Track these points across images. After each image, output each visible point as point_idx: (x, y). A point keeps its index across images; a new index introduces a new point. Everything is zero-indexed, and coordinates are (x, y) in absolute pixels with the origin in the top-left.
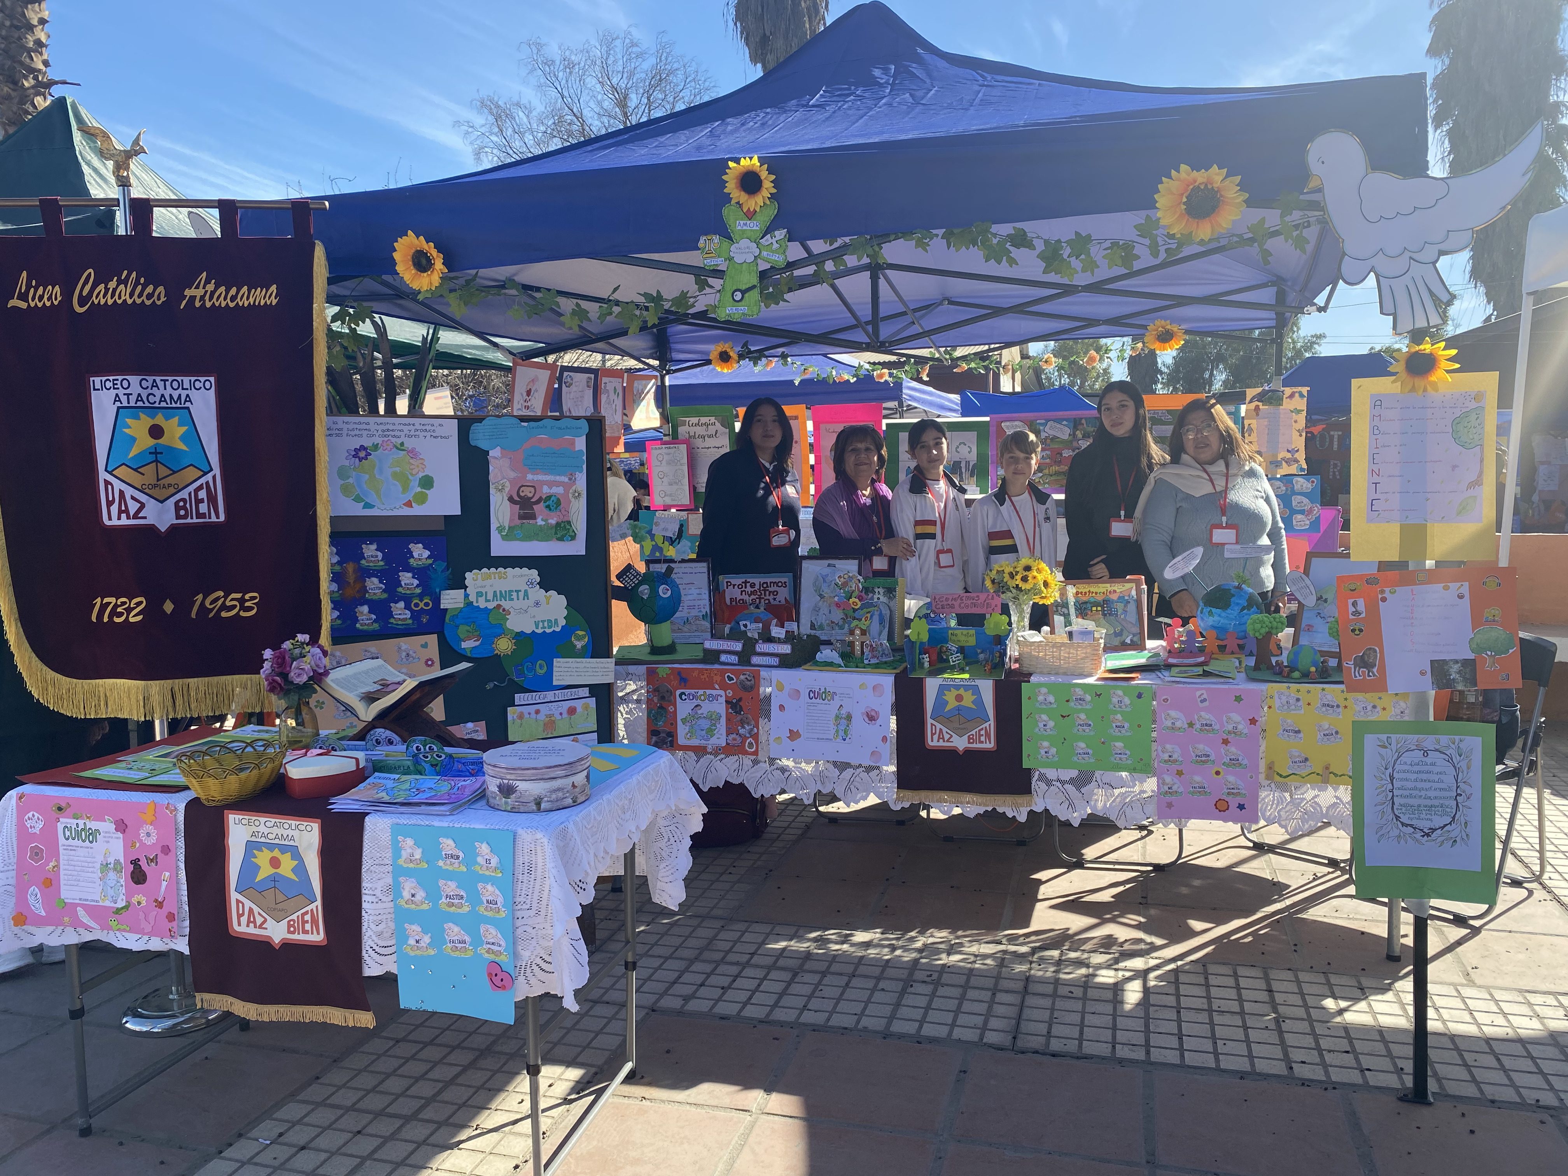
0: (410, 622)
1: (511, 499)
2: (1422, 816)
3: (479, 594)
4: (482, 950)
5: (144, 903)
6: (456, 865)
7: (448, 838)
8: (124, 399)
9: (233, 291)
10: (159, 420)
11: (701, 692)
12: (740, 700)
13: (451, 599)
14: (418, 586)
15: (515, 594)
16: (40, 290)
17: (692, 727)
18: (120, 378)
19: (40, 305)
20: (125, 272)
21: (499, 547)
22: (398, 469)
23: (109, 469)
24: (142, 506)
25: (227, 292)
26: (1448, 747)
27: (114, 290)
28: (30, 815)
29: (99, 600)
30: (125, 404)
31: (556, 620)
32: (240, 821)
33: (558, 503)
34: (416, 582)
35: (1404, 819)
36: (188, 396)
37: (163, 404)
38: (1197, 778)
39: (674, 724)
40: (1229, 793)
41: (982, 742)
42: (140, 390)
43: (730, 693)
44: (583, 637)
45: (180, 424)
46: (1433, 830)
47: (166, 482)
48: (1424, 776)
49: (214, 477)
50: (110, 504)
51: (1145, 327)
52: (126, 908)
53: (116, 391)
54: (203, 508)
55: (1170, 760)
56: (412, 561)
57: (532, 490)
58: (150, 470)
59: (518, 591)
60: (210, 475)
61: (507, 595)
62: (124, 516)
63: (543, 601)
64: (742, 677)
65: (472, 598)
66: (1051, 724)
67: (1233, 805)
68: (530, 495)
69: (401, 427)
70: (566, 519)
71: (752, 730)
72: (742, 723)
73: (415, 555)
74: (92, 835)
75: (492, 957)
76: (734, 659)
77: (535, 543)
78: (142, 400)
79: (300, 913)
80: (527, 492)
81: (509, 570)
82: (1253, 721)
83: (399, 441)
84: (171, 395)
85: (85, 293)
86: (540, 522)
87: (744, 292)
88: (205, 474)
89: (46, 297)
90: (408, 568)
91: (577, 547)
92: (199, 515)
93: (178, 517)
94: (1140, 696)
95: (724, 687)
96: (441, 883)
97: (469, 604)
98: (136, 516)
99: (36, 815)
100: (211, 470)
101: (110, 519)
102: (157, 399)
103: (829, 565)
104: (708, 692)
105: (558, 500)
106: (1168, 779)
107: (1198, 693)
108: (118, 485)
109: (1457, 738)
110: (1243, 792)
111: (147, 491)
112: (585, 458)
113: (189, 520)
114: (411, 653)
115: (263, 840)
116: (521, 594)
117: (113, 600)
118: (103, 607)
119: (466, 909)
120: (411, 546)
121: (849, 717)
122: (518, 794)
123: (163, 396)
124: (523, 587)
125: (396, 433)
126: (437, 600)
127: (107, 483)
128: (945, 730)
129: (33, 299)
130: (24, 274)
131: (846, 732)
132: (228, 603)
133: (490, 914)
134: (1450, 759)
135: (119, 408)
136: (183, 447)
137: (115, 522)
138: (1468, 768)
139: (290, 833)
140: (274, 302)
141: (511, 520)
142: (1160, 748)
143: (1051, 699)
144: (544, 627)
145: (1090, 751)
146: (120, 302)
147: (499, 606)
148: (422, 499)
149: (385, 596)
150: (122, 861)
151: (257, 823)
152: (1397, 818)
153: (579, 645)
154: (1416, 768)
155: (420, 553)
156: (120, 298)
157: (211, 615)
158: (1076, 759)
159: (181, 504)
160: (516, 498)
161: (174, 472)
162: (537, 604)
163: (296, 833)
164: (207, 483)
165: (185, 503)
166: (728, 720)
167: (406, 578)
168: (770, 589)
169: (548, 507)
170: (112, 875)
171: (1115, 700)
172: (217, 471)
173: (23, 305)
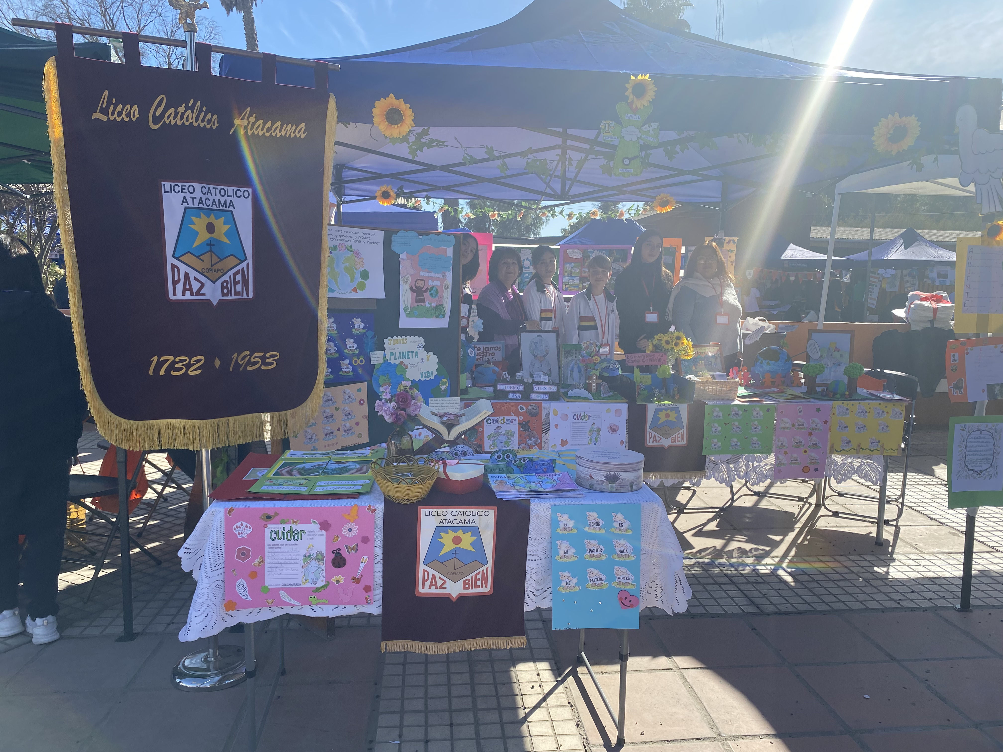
0: (351, 374)
1: (411, 289)
2: (978, 465)
3: (391, 354)
4: (615, 584)
5: (342, 581)
6: (598, 529)
7: (593, 511)
8: (190, 201)
9: (269, 124)
10: (212, 219)
11: (501, 418)
12: (529, 422)
13: (376, 358)
14: (357, 348)
15: (410, 354)
16: (119, 108)
17: (494, 440)
18: (188, 184)
19: (119, 119)
20: (192, 101)
21: (405, 322)
22: (348, 265)
23: (176, 256)
24: (203, 285)
25: (264, 124)
26: (991, 429)
27: (183, 114)
28: (239, 524)
29: (156, 358)
30: (191, 205)
31: (432, 371)
32: (430, 513)
33: (437, 292)
34: (355, 345)
35: (970, 467)
36: (231, 201)
37: (214, 207)
38: (795, 455)
39: (482, 440)
40: (810, 463)
41: (678, 441)
42: (201, 195)
43: (521, 418)
44: (445, 383)
45: (225, 223)
46: (982, 471)
47: (216, 267)
48: (980, 444)
49: (248, 265)
50: (175, 283)
51: (654, 198)
52: (325, 586)
53: (184, 195)
54: (239, 288)
55: (782, 446)
56: (354, 330)
57: (423, 282)
58: (207, 257)
59: (412, 352)
60: (245, 263)
61: (405, 355)
62: (188, 293)
63: (426, 358)
64: (530, 407)
65: (388, 357)
66: (720, 428)
67: (812, 469)
68: (422, 286)
69: (351, 235)
70: (441, 303)
71: (537, 441)
72: (530, 437)
73: (356, 326)
74: (297, 535)
75: (622, 587)
76: (518, 396)
77: (424, 319)
78: (202, 203)
79: (474, 574)
80: (420, 284)
81: (408, 337)
82: (826, 422)
83: (349, 244)
84: (219, 200)
85: (158, 114)
86: (427, 305)
87: (631, 159)
88: (242, 262)
89: (124, 113)
90: (351, 336)
91: (443, 323)
92: (237, 294)
93: (223, 294)
94: (768, 410)
95: (517, 414)
96: (586, 541)
97: (386, 361)
98: (198, 293)
99: (244, 524)
100: (246, 259)
101: (175, 294)
102: (211, 202)
103: (538, 336)
104: (506, 418)
105: (437, 290)
106: (781, 457)
107: (798, 408)
108: (183, 268)
109: (995, 424)
110: (818, 461)
111: (205, 274)
112: (452, 262)
113: (229, 297)
114: (352, 395)
115: (449, 525)
116: (414, 354)
117: (171, 358)
118: (160, 364)
119: (603, 558)
120: (354, 320)
121: (599, 430)
122: (621, 480)
123: (214, 200)
124: (415, 350)
125: (348, 239)
126: (368, 359)
127: (173, 266)
128: (657, 435)
129: (113, 114)
130: (106, 93)
131: (596, 439)
132: (253, 360)
133: (622, 559)
134: (992, 435)
135: (186, 208)
136: (226, 240)
137: (179, 297)
138: (1000, 438)
139: (471, 518)
140: (303, 136)
141: (411, 304)
142: (777, 440)
143: (721, 414)
144: (425, 377)
145: (739, 443)
146: (187, 124)
147: (402, 362)
148: (362, 286)
149: (337, 355)
150: (324, 552)
151: (445, 513)
152: (966, 466)
153: (443, 388)
154: (977, 440)
155: (359, 324)
156: (187, 121)
157: (241, 369)
158: (731, 448)
159: (225, 284)
160: (414, 288)
161: (221, 260)
162: (422, 361)
163: (476, 518)
164: (243, 269)
165: (227, 284)
166: (520, 435)
167: (350, 343)
168: (490, 352)
169: (431, 294)
170: (314, 563)
171: (755, 413)
172: (250, 260)
173: (104, 118)
